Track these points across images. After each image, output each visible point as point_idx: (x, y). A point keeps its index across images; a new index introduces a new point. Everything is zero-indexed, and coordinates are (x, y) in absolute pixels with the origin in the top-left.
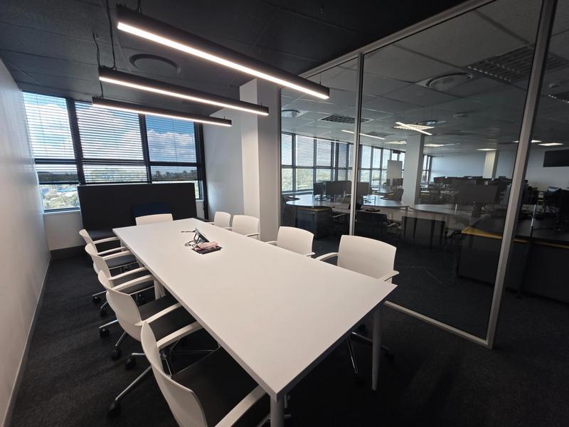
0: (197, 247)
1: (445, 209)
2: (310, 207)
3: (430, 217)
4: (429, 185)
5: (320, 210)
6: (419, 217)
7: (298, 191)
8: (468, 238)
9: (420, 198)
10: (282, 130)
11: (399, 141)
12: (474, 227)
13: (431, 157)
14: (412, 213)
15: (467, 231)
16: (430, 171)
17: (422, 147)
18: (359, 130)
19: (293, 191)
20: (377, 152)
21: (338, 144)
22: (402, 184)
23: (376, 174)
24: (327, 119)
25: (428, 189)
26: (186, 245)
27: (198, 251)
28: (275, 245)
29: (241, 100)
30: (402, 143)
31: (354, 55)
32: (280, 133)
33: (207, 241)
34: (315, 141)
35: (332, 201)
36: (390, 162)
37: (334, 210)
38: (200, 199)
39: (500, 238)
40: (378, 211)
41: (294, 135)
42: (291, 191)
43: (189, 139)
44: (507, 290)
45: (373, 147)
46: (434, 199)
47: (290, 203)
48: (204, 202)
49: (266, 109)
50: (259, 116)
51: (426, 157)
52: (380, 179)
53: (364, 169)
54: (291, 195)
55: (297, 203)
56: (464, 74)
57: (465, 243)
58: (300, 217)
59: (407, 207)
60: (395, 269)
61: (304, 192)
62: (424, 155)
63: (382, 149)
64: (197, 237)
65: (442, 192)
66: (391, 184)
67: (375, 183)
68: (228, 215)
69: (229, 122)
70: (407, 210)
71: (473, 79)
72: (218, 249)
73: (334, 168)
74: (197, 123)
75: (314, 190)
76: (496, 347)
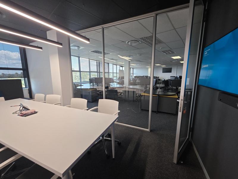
0: (22, 113)
1: (138, 87)
2: (87, 89)
3: (132, 90)
4: (133, 79)
5: (92, 90)
6: (129, 90)
7: (82, 82)
8: (143, 96)
9: (130, 84)
10: (71, 54)
11: (122, 63)
12: (144, 92)
13: (133, 69)
14: (128, 89)
15: (143, 94)
16: (133, 74)
17: (129, 65)
18: (104, 57)
19: (80, 82)
20: (115, 66)
21: (99, 63)
22: (124, 79)
23: (115, 75)
24: (93, 52)
25: (132, 80)
26: (13, 113)
27: (21, 116)
28: (70, 107)
29: (48, 39)
30: (123, 63)
31: (100, 27)
32: (70, 55)
33: (28, 109)
34: (89, 61)
35: (98, 86)
36: (120, 70)
37: (98, 89)
38: (26, 87)
39: (149, 95)
40: (115, 89)
41: (79, 57)
42: (79, 82)
43: (17, 55)
44: (152, 111)
45: (113, 64)
46: (134, 84)
47: (79, 87)
48: (29, 89)
49: (61, 44)
50: (58, 47)
51: (131, 69)
52: (117, 77)
53: (110, 73)
54: (79, 84)
55: (82, 87)
56: (138, 41)
57: (142, 98)
58: (84, 93)
59: (125, 87)
60: (119, 110)
61: (85, 83)
62: (131, 68)
63: (116, 65)
64: (21, 108)
65: (136, 81)
66: (120, 79)
67: (115, 78)
68: (44, 95)
69: (41, 48)
70: (125, 88)
71: (141, 43)
72: (35, 113)
73: (98, 72)
74: (21, 47)
75: (90, 81)
76: (151, 131)
